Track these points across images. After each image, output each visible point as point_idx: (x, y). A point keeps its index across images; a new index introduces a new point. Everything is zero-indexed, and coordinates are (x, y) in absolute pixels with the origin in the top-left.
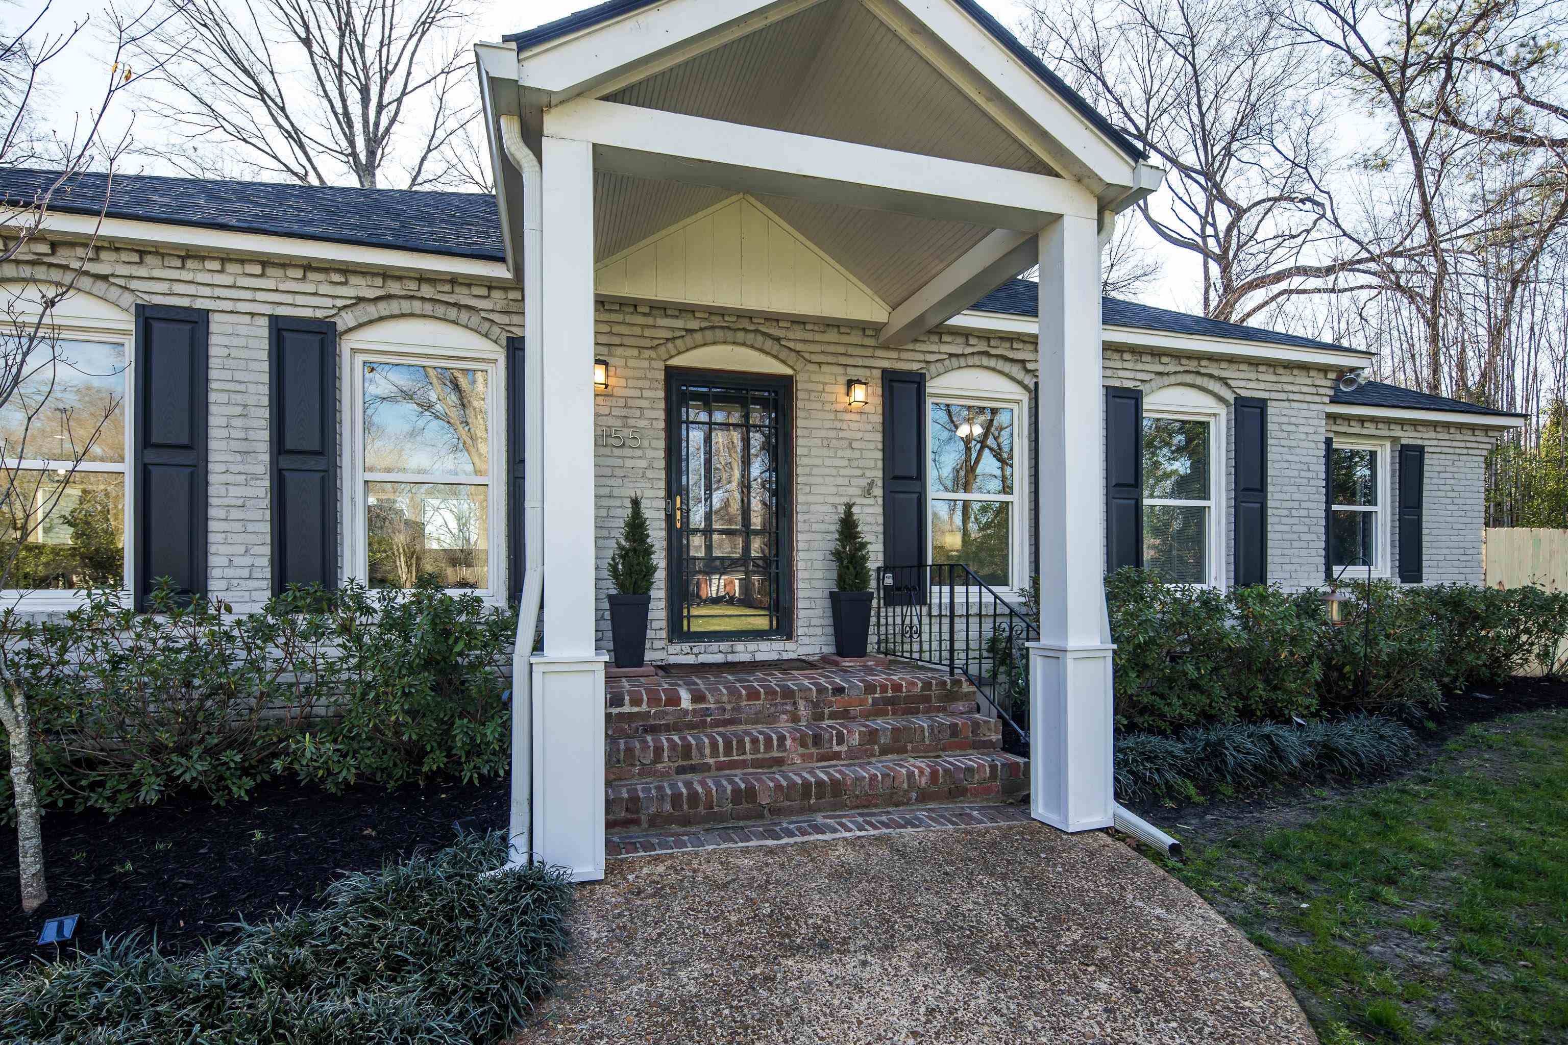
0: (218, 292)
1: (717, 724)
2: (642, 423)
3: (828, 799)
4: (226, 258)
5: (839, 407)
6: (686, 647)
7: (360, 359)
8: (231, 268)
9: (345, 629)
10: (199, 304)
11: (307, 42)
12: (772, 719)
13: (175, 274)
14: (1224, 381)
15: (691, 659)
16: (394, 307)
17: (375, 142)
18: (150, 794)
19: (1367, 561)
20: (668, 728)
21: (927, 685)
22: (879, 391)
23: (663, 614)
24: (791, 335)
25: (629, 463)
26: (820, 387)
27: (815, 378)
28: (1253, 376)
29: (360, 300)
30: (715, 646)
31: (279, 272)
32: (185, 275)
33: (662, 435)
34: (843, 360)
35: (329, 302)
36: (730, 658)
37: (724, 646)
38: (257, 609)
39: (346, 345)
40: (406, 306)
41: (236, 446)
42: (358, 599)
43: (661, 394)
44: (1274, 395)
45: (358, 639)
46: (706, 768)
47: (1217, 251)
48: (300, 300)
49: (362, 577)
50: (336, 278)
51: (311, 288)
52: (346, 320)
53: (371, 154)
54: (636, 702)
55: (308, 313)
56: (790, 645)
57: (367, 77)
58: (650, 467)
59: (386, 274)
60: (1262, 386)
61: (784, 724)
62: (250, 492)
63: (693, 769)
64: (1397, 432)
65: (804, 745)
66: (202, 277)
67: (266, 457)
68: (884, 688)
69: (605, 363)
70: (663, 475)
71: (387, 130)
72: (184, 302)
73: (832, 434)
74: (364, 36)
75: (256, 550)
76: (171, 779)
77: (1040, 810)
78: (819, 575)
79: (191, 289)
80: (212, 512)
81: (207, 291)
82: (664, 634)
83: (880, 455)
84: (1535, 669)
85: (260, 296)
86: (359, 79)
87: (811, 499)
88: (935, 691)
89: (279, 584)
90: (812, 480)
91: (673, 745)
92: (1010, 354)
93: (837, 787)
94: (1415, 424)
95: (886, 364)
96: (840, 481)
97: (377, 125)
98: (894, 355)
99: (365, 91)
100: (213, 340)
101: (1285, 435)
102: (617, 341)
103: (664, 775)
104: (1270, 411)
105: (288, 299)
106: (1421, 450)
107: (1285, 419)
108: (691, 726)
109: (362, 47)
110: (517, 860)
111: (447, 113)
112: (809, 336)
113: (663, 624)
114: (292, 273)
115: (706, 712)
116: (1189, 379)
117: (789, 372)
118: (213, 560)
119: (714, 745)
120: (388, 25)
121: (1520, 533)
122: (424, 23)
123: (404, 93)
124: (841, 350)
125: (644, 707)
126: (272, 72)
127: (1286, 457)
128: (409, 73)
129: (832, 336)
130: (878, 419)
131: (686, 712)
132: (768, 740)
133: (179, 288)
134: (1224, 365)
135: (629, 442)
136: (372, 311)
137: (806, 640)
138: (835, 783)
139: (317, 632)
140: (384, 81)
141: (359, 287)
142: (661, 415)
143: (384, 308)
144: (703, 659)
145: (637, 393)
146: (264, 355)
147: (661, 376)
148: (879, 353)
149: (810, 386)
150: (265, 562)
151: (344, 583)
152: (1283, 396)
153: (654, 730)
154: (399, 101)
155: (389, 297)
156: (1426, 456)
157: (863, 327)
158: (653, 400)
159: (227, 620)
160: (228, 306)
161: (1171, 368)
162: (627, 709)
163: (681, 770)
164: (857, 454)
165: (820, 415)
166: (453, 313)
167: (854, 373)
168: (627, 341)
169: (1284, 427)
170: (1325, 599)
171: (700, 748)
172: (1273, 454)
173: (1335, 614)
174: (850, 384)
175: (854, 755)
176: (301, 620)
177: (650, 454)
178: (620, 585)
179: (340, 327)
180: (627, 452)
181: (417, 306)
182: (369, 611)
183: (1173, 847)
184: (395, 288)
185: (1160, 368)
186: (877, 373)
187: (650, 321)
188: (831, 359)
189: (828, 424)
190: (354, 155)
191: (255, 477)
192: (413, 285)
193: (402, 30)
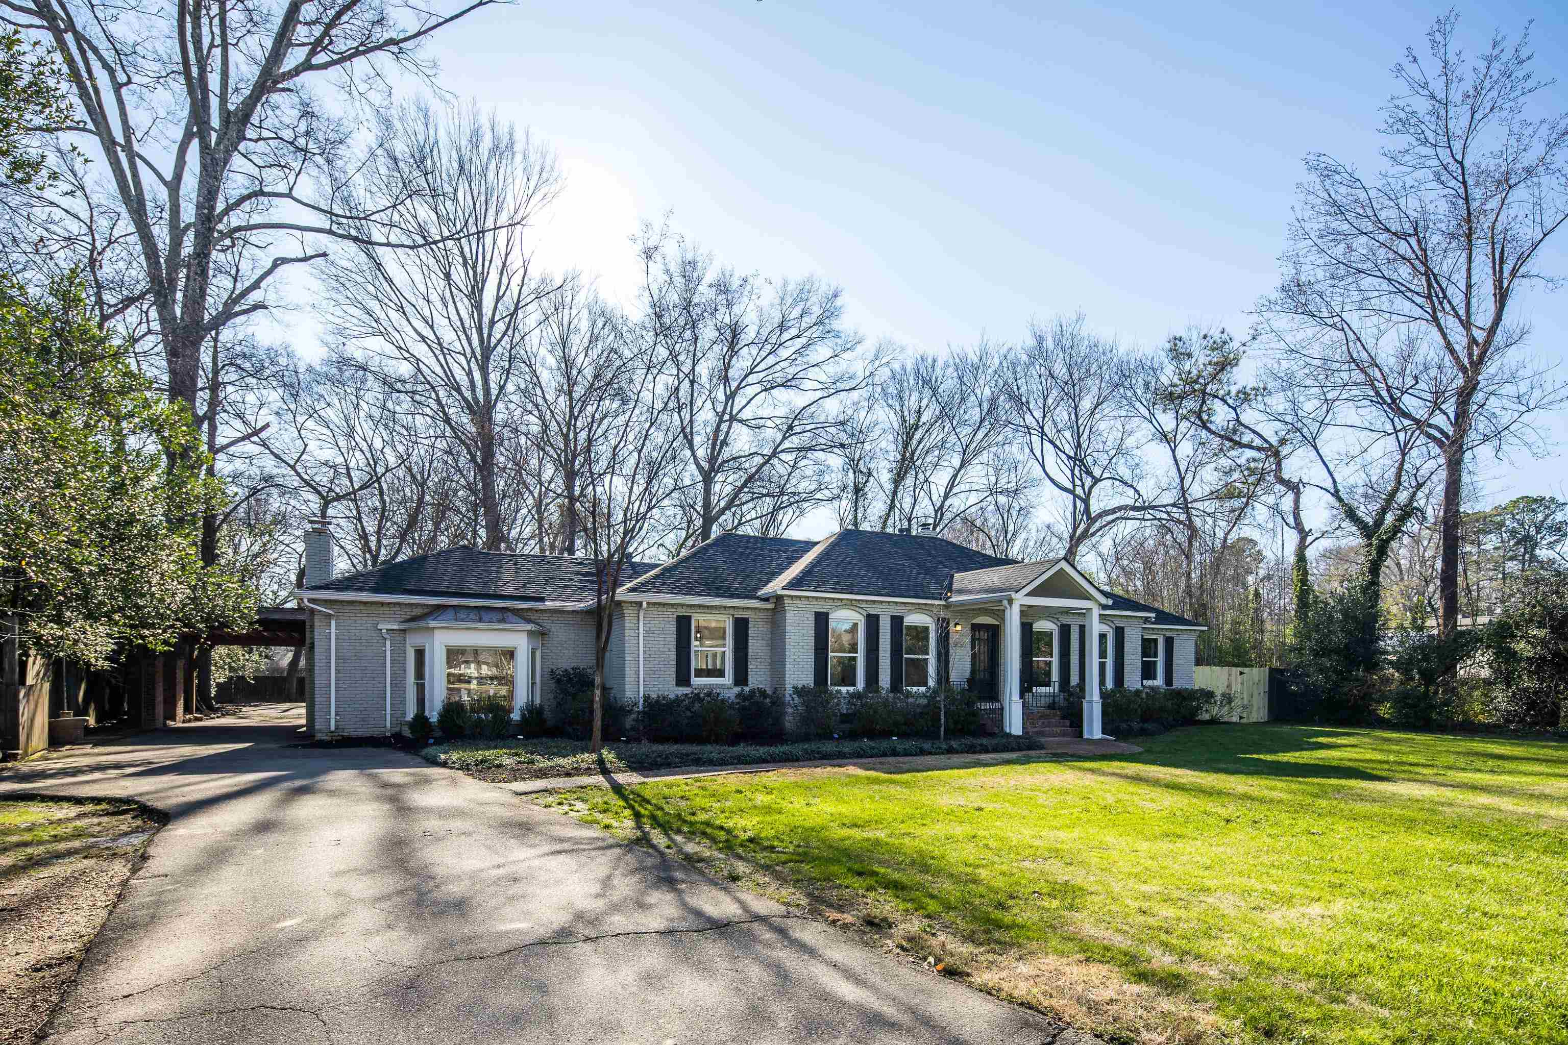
8: (887, 604)
10: (878, 613)
19: (1155, 678)
25: (963, 652)
29: (909, 610)
31: (895, 605)
32: (877, 606)
33: (970, 643)
35: (902, 611)
40: (917, 611)
41: (884, 649)
43: (970, 632)
44: (1126, 625)
47: (1082, 495)
51: (900, 608)
52: (905, 615)
55: (898, 614)
58: (968, 653)
60: (1123, 623)
64: (1164, 632)
66: (880, 607)
67: (890, 652)
72: (875, 613)
79: (877, 610)
81: (880, 610)
84: (1207, 717)
85: (890, 610)
100: (880, 622)
101: (1130, 638)
102: (961, 617)
104: (1125, 630)
105: (895, 611)
107: (1130, 633)
117: (999, 623)
121: (1207, 669)
127: (1130, 645)
135: (963, 646)
136: (910, 613)
142: (970, 638)
143: (913, 612)
146: (890, 625)
152: (1129, 625)
156: (1174, 640)
160: (884, 613)
166: (927, 612)
168: (963, 617)
170: (1141, 692)
172: (1126, 644)
173: (1144, 696)
177: (968, 649)
181: (920, 611)
191: (888, 658)
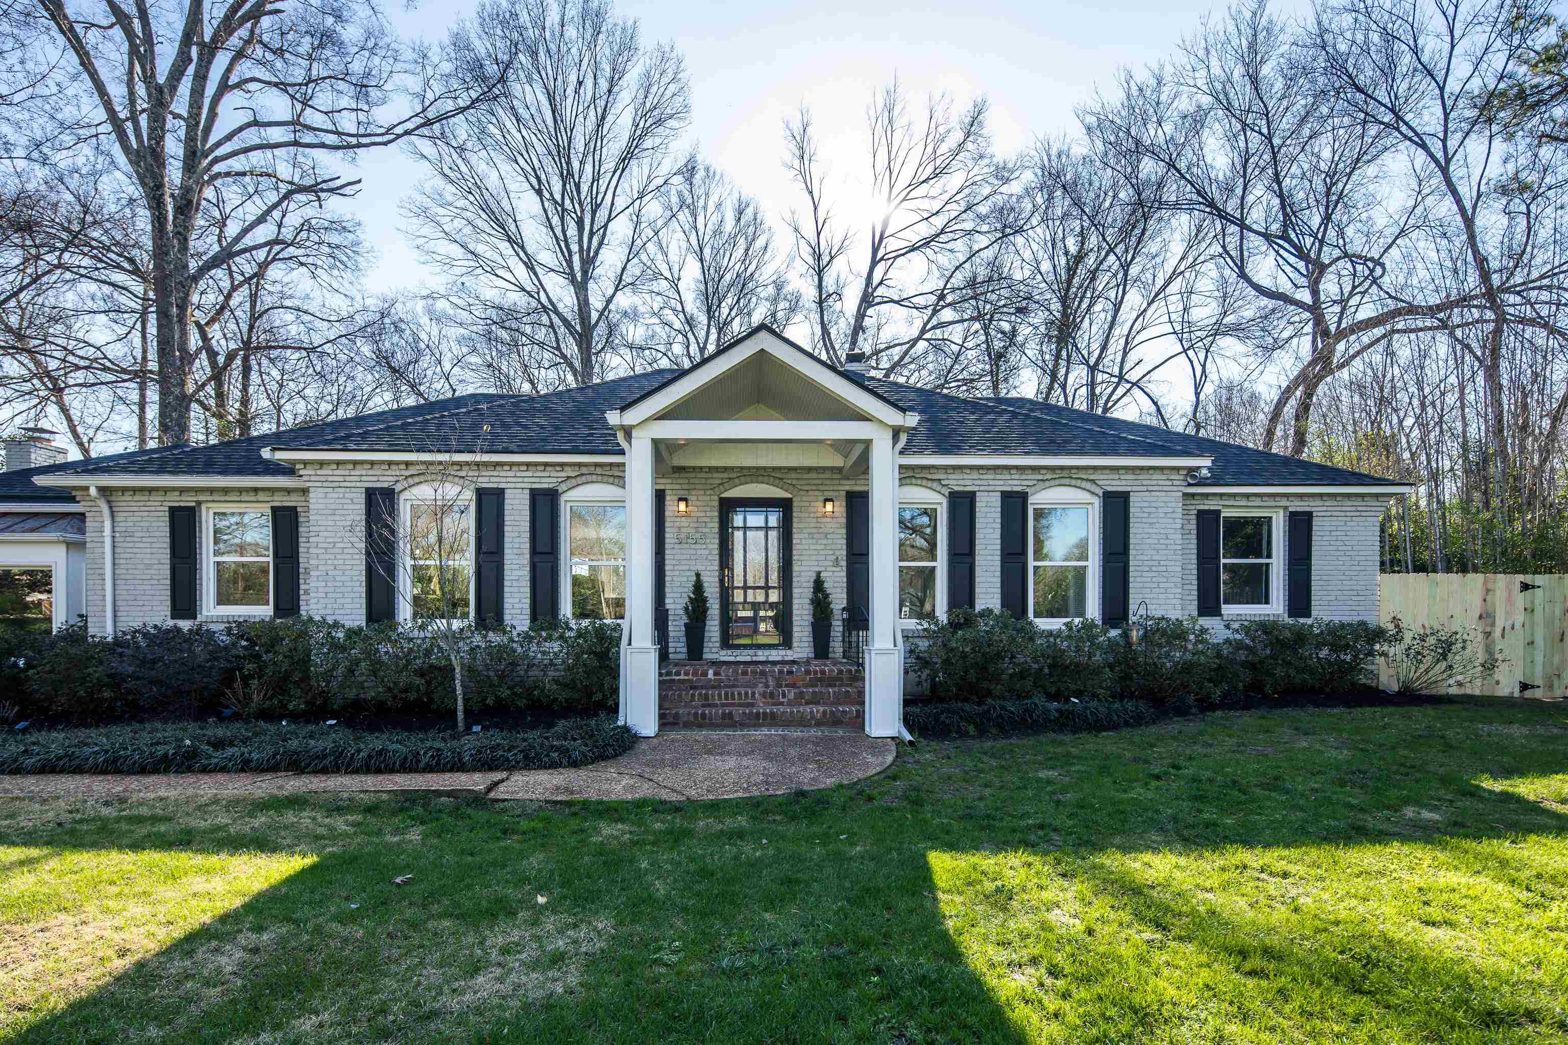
0: (509, 479)
1: (726, 686)
2: (707, 530)
3: (768, 721)
4: (512, 464)
5: (820, 515)
6: (730, 652)
7: (569, 505)
8: (514, 468)
9: (562, 637)
10: (501, 486)
11: (539, 192)
12: (755, 686)
13: (492, 473)
14: (1093, 481)
15: (732, 659)
16: (584, 479)
17: (589, 262)
18: (490, 701)
20: (702, 687)
21: (840, 672)
22: (844, 504)
23: (717, 634)
24: (789, 476)
25: (699, 552)
26: (807, 504)
27: (804, 499)
28: (1117, 477)
29: (568, 477)
30: (746, 652)
31: (534, 468)
32: (495, 473)
33: (717, 536)
34: (821, 488)
35: (555, 480)
36: (754, 659)
37: (751, 652)
38: (526, 629)
39: (563, 498)
40: (589, 478)
41: (515, 551)
42: (567, 623)
43: (716, 514)
44: (1135, 489)
45: (566, 641)
46: (716, 705)
48: (543, 480)
49: (569, 614)
50: (558, 468)
51: (547, 474)
52: (562, 488)
53: (585, 273)
54: (687, 674)
55: (546, 486)
56: (789, 652)
57: (582, 211)
58: (710, 554)
59: (580, 465)
60: (1124, 483)
61: (760, 688)
62: (520, 573)
63: (709, 705)
64: (1284, 502)
65: (765, 697)
66: (503, 474)
67: (528, 556)
68: (816, 672)
69: (686, 500)
70: (717, 558)
71: (597, 253)
72: (495, 486)
73: (814, 530)
74: (580, 177)
75: (524, 601)
76: (496, 696)
77: (867, 729)
78: (806, 612)
79: (497, 479)
80: (506, 583)
81: (504, 480)
82: (718, 645)
83: (845, 542)
85: (526, 480)
86: (575, 213)
87: (802, 568)
88: (845, 676)
89: (534, 617)
90: (803, 558)
91: (700, 694)
92: (929, 477)
93: (773, 715)
94: (1301, 496)
95: (848, 488)
96: (819, 558)
97: (589, 248)
98: (853, 482)
99: (580, 223)
100: (506, 501)
101: (1146, 515)
102: (692, 487)
103: (696, 707)
104: (1131, 499)
105: (537, 480)
106: (1310, 515)
107: (1146, 504)
108: (714, 687)
109: (578, 186)
110: (620, 723)
111: (643, 225)
112: (799, 476)
113: (718, 639)
114: (539, 468)
115: (721, 681)
116: (1067, 481)
117: (790, 496)
118: (506, 606)
119: (720, 695)
120: (597, 163)
122: (624, 160)
123: (609, 220)
124: (819, 482)
125: (690, 677)
126: (515, 221)
127: (1146, 530)
128: (612, 204)
129: (814, 475)
130: (844, 520)
131: (710, 680)
132: (746, 694)
133: (493, 479)
134: (1091, 471)
135: (699, 541)
136: (573, 482)
137: (799, 650)
138: (772, 713)
139: (549, 638)
140: (594, 213)
141: (569, 472)
142: (717, 525)
143: (579, 480)
144: (738, 659)
145: (703, 514)
146: (527, 507)
147: (716, 504)
148: (842, 482)
149: (802, 504)
150: (528, 606)
151: (561, 617)
152: (1145, 488)
153: (694, 688)
154: (605, 226)
155: (582, 475)
156: (1315, 519)
157: (832, 469)
158: (711, 517)
159: (515, 633)
160: (512, 485)
161: (1049, 476)
162: (682, 677)
163: (703, 706)
164: (830, 541)
165: (808, 520)
166: (611, 480)
167: (829, 494)
168: (697, 487)
169: (1145, 510)
171: (713, 696)
172: (1134, 528)
174: (826, 500)
175: (790, 703)
176: (544, 634)
177: (710, 546)
178: (689, 617)
179: (560, 491)
180: (697, 546)
181: (594, 478)
182: (571, 629)
183: (910, 742)
184: (584, 470)
185: (1040, 477)
186: (844, 493)
187: (710, 475)
188: (814, 488)
189: (812, 525)
190: (572, 274)
191: (524, 566)
192: (592, 469)
193: (609, 165)
